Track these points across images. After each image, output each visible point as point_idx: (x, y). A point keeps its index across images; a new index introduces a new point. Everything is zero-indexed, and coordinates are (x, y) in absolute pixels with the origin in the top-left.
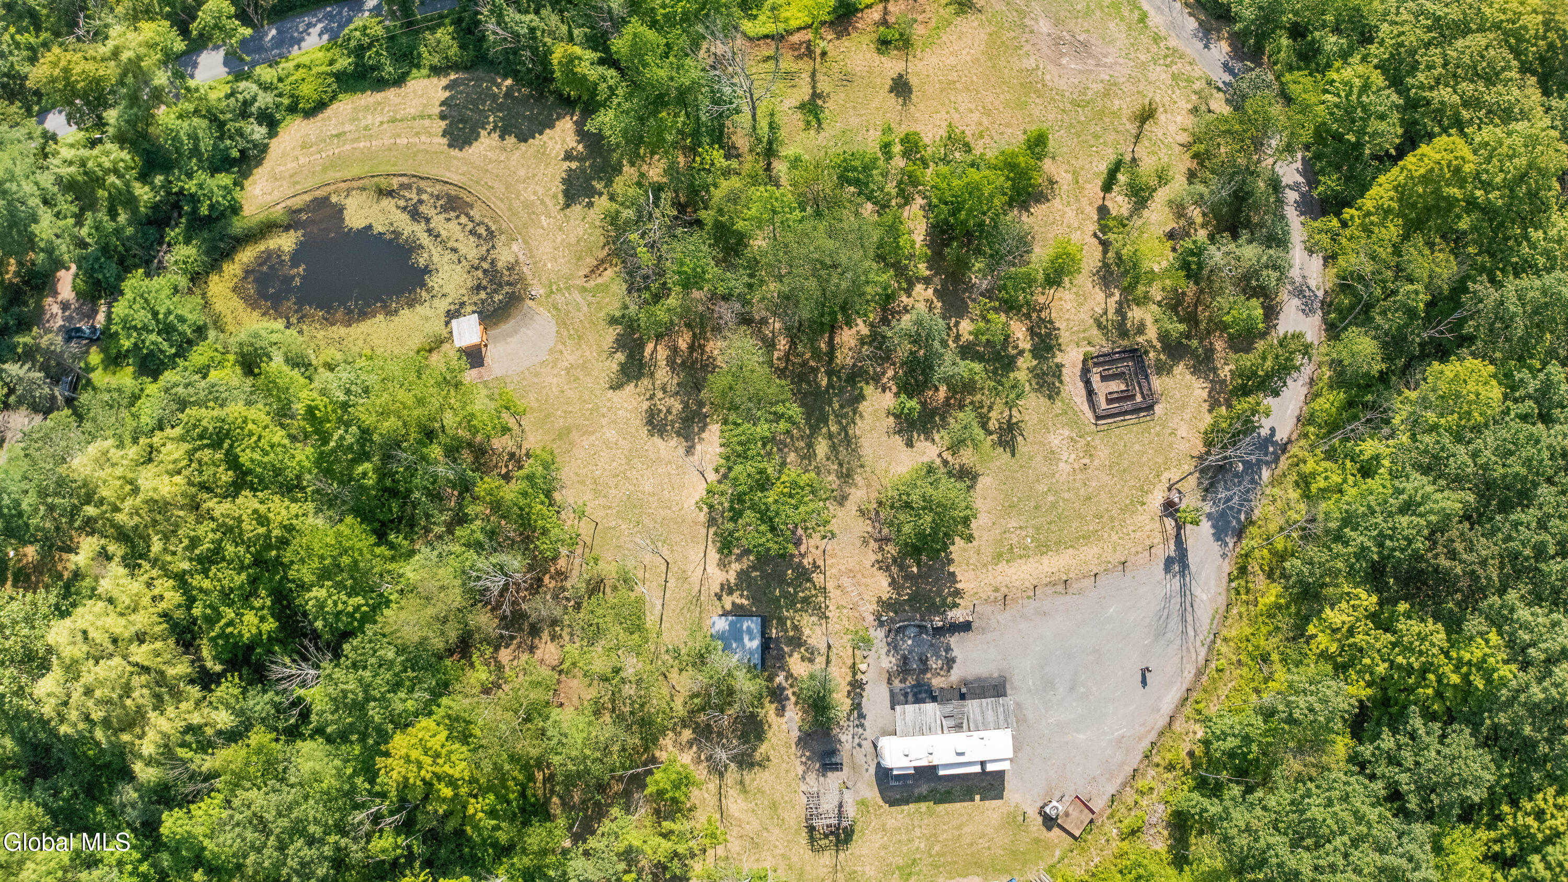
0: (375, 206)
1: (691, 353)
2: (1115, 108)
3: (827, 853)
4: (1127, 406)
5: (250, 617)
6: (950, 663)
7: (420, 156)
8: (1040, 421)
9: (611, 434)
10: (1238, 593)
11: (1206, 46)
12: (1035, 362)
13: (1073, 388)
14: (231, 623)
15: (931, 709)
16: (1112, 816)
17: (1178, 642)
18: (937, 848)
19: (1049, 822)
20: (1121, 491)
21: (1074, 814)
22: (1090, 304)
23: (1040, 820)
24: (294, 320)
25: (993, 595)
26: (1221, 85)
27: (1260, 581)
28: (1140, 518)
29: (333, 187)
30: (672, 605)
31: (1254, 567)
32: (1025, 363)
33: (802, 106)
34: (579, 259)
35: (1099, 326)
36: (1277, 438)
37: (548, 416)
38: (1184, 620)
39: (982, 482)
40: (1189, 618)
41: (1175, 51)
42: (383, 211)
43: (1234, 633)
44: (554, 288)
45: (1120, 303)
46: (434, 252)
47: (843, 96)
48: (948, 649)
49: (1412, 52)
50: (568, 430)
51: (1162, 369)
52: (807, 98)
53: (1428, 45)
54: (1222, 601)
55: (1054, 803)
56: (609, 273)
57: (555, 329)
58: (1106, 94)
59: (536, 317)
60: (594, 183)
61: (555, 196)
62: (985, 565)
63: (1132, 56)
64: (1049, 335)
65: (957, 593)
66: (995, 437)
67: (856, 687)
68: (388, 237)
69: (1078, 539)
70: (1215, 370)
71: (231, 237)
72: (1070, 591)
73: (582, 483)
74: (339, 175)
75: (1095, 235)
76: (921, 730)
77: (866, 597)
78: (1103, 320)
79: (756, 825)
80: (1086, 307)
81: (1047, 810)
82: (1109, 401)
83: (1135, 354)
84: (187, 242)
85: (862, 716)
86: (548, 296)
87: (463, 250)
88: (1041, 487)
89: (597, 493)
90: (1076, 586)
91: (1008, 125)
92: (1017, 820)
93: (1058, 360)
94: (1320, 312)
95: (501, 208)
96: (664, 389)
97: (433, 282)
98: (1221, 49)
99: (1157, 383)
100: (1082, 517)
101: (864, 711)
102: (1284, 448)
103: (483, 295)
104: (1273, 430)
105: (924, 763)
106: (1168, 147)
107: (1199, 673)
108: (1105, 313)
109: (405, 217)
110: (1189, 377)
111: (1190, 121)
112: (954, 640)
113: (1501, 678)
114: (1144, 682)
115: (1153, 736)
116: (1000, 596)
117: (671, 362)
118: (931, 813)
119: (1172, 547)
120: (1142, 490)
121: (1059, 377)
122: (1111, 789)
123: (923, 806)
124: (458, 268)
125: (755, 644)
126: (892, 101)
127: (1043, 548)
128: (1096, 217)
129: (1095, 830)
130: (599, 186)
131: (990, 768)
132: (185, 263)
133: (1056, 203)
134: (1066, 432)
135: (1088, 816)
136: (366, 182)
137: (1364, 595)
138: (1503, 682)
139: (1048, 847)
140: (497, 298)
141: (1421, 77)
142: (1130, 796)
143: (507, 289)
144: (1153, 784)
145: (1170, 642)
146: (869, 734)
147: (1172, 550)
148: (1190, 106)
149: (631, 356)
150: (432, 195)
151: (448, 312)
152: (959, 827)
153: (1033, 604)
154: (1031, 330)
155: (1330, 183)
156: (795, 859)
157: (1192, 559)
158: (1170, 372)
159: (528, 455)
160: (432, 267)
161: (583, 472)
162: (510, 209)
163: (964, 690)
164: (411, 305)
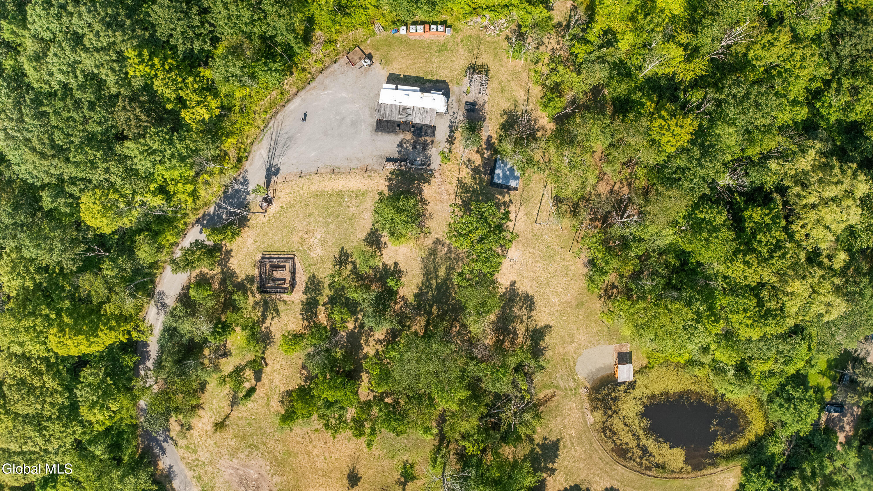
0: (667, 460)
1: (504, 339)
2: (234, 440)
3: (481, 64)
4: (276, 262)
5: (757, 217)
6: (400, 145)
7: (638, 485)
8: (324, 263)
9: (555, 300)
10: (245, 149)
11: (171, 467)
12: (318, 298)
13: (302, 278)
14: (766, 215)
15: (417, 120)
16: (338, 54)
17: (282, 132)
18: (427, 56)
19: (370, 57)
20: (291, 216)
21: (356, 58)
22: (280, 325)
23: (374, 59)
24: (719, 399)
25: (372, 174)
26: (170, 441)
27: (232, 152)
28: (285, 200)
29: (689, 476)
30: (537, 201)
31: (233, 161)
32: (324, 299)
33: (414, 478)
34: (557, 407)
35: (278, 311)
36: (200, 227)
37: (587, 317)
38: (276, 142)
39: (362, 235)
40: (273, 142)
41: (190, 468)
42: (663, 456)
43: (253, 130)
44: (573, 392)
45: (263, 322)
46: (637, 426)
47: (389, 480)
48: (399, 152)
49: (58, 418)
50: (577, 307)
51: (251, 279)
52: (409, 483)
53: (49, 419)
54: (255, 147)
55: (365, 64)
56: (541, 396)
57: (576, 367)
58: (237, 449)
59: (586, 376)
60: (540, 452)
61: (565, 447)
62: (372, 191)
63: (216, 470)
64: (307, 312)
65: (389, 179)
66: (350, 260)
67: (451, 141)
68: (661, 440)
69: (321, 195)
70: (222, 272)
71: (749, 453)
72: (332, 168)
73: (574, 276)
74: (685, 482)
75: (266, 365)
76: (424, 111)
77: (437, 186)
78: (275, 315)
79: (513, 84)
80: (283, 323)
81: (369, 62)
82: (285, 266)
83: (263, 290)
84: (773, 455)
85: (450, 127)
86: (578, 387)
87: (621, 424)
88: (333, 226)
89: (567, 268)
90: (328, 170)
91: (298, 442)
92: (385, 61)
93: (305, 297)
94: (156, 292)
95: (597, 445)
96: (522, 321)
97: (639, 408)
98: (163, 463)
99: (256, 272)
100: (315, 206)
101: (449, 129)
102: (198, 221)
103: (613, 395)
104: (201, 232)
105: (426, 94)
106: (211, 409)
107: (276, 113)
108: (273, 318)
109: (651, 450)
110: (238, 272)
111: (194, 422)
112: (396, 155)
113: (134, 50)
114: (305, 115)
115: (308, 87)
116: (368, 173)
117: (516, 335)
118: (427, 73)
119: (272, 180)
120: (280, 215)
121: (307, 287)
122: (335, 66)
123: (429, 77)
124: (625, 413)
125: (497, 171)
126: (361, 472)
127: (340, 194)
128: (263, 375)
129: (348, 49)
130: (538, 450)
131: (394, 86)
132: (777, 442)
133: (283, 389)
134: (312, 254)
135: (350, 56)
136: (670, 476)
137: (187, 118)
138: (134, 48)
139: (373, 46)
140: (605, 392)
141: (60, 400)
142: (327, 60)
143: (600, 396)
144: (314, 64)
145: (286, 133)
146: (448, 117)
147: (274, 179)
148: (192, 431)
149: (537, 343)
150: (634, 461)
151: (634, 389)
152: (414, 63)
153: (353, 165)
154: (316, 316)
155: (129, 360)
156: (497, 64)
157: (264, 173)
158: (247, 277)
159: (601, 297)
160: (640, 417)
161: (573, 282)
162: (591, 443)
163: (398, 128)
164: (653, 397)
